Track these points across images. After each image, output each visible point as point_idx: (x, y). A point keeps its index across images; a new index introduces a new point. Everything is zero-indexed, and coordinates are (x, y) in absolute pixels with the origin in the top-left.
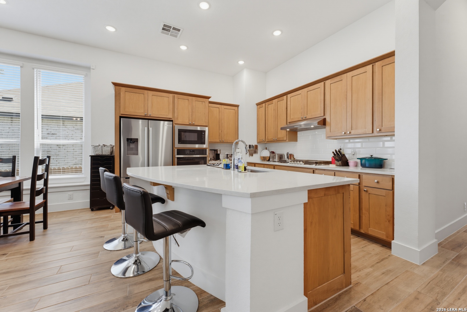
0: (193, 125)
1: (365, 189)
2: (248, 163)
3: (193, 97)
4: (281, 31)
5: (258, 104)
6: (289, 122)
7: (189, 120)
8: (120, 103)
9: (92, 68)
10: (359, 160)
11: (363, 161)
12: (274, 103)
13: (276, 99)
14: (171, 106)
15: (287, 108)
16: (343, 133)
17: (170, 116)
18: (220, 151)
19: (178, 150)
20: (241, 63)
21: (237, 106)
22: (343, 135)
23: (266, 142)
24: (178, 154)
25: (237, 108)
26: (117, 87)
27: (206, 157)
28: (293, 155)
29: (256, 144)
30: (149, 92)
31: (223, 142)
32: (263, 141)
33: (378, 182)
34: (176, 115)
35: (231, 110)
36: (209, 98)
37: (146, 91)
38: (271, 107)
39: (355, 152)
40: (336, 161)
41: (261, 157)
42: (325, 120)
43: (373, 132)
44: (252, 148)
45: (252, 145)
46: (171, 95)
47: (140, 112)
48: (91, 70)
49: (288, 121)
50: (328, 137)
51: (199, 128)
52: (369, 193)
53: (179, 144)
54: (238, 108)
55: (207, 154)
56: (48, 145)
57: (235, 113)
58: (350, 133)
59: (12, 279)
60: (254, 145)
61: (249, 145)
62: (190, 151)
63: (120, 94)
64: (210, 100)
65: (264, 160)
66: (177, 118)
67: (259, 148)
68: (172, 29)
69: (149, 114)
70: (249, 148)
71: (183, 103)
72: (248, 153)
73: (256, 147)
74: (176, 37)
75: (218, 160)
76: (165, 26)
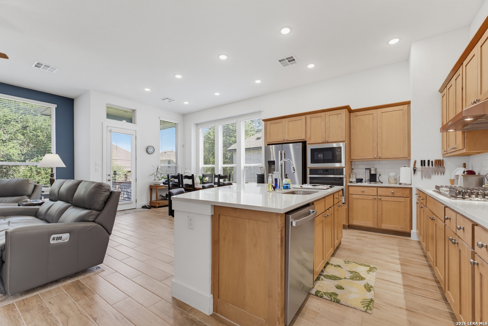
0: (327, 142)
2: (416, 188)
3: (326, 112)
5: (441, 91)
7: (322, 138)
8: (267, 134)
12: (453, 84)
13: (454, 76)
14: (304, 127)
15: (462, 88)
17: (303, 137)
18: (376, 170)
19: (310, 170)
20: (394, 42)
21: (408, 103)
24: (310, 174)
25: (406, 106)
26: (266, 122)
27: (343, 178)
30: (286, 119)
31: (380, 158)
32: (445, 153)
34: (308, 135)
35: (396, 112)
37: (283, 120)
38: (451, 91)
41: (451, 180)
44: (429, 165)
45: (429, 161)
46: (304, 117)
47: (280, 139)
51: (335, 145)
53: (312, 164)
54: (409, 106)
55: (344, 173)
57: (403, 113)
60: (433, 159)
61: (422, 161)
62: (324, 171)
63: (266, 126)
66: (310, 139)
68: (287, 60)
69: (286, 138)
70: (422, 165)
71: (316, 121)
72: (419, 173)
73: (439, 163)
74: (296, 63)
75: (372, 183)
76: (280, 61)
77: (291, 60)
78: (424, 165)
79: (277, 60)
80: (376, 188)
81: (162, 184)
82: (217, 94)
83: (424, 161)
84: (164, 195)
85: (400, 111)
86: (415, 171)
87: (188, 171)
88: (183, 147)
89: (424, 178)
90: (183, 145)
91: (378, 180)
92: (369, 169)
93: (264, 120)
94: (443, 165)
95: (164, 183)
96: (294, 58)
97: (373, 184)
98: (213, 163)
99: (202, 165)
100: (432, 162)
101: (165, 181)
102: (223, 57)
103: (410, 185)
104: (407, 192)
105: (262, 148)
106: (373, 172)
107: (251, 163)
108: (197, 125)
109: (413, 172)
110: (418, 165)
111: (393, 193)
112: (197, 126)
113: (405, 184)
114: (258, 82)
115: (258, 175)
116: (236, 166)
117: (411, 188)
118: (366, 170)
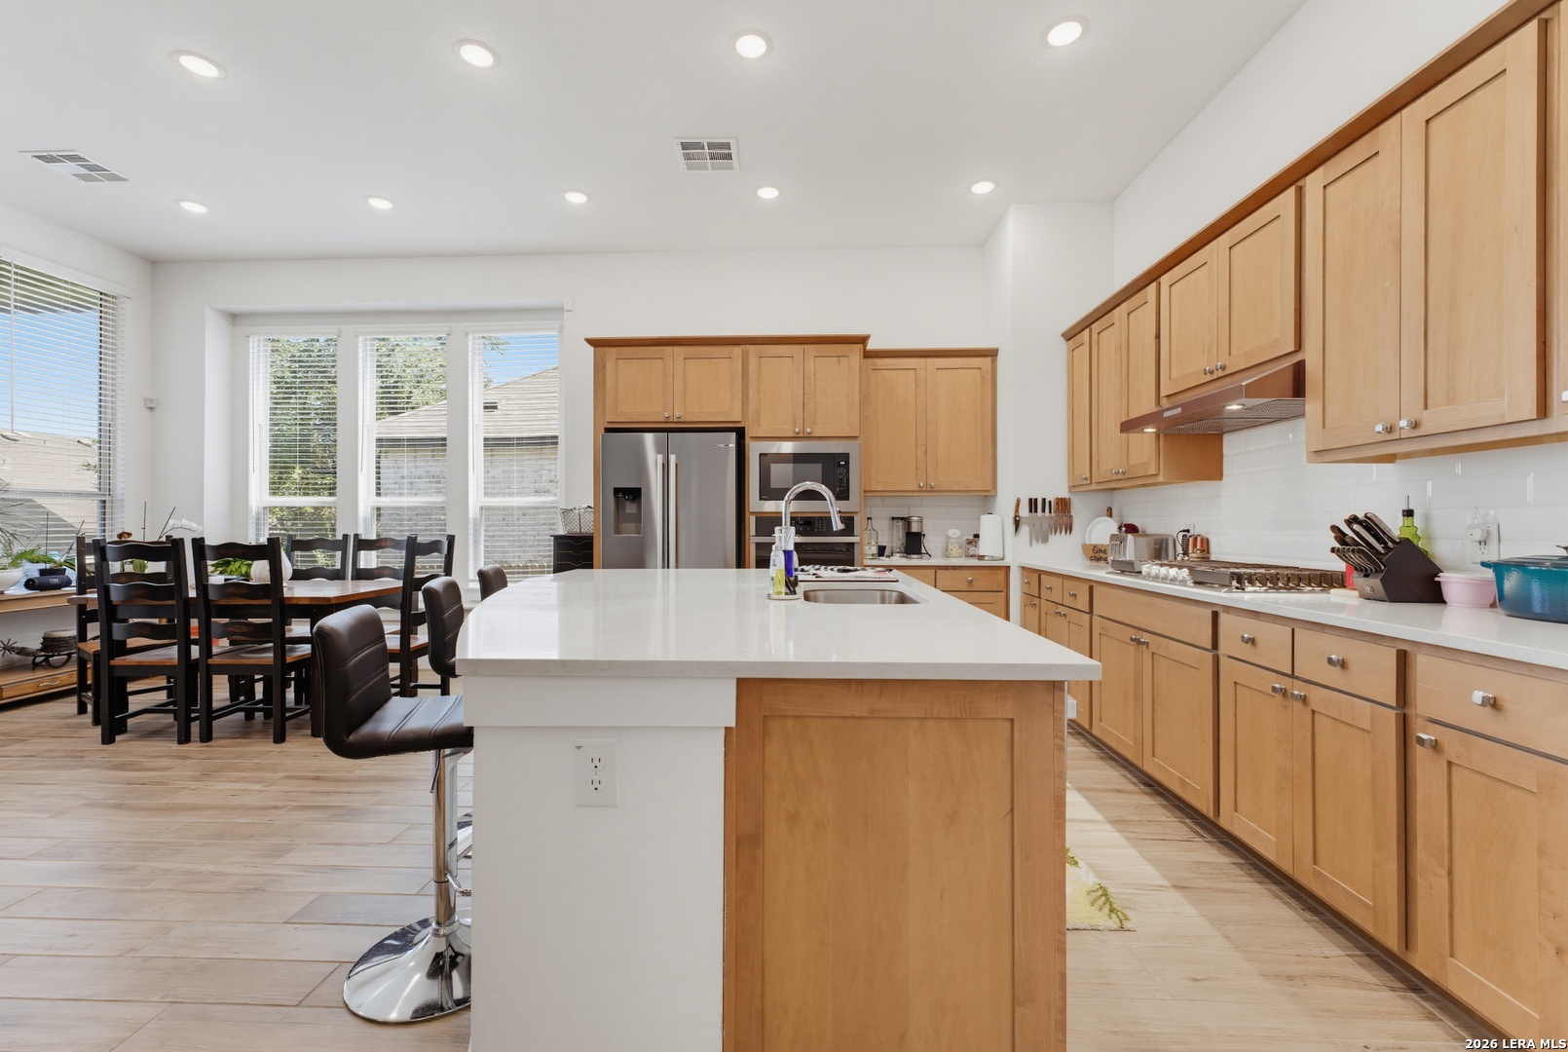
0: (811, 437)
1: (1421, 735)
2: (1023, 568)
3: (806, 346)
4: (1083, 20)
5: (1070, 336)
6: (1168, 396)
7: (795, 423)
8: (604, 393)
9: (565, 308)
10: (1491, 570)
11: (1511, 582)
12: (1116, 321)
13: (1123, 305)
14: (739, 383)
15: (1158, 336)
16: (1379, 428)
17: (734, 415)
18: (921, 521)
19: (758, 520)
20: (983, 188)
21: (992, 354)
22: (1379, 438)
23: (1094, 487)
24: (758, 533)
25: (989, 359)
26: (600, 349)
27: (853, 545)
28: (1206, 542)
29: (1064, 494)
30: (677, 349)
31: (932, 490)
32: (1085, 482)
33: (1494, 704)
34: (752, 409)
35: (968, 372)
36: (863, 340)
37: (668, 349)
38: (1109, 339)
39: (1494, 530)
40: (1355, 574)
41: (1085, 547)
42: (1299, 370)
43: (1543, 409)
44: (1044, 511)
45: (1044, 500)
46: (738, 350)
47: (655, 413)
48: (565, 313)
49: (1163, 394)
50: (1320, 454)
52: (1450, 763)
53: (763, 501)
54: (994, 362)
55: (856, 532)
56: (504, 509)
57: (983, 377)
58: (1416, 425)
59: (310, 792)
60: (1051, 497)
61: (1031, 500)
63: (604, 367)
64: (871, 345)
65: (1098, 559)
66: (758, 420)
67: (1078, 510)
68: (707, 150)
69: (677, 414)
70: (1031, 511)
71: (778, 368)
72: (1024, 529)
73: (1063, 505)
74: (731, 168)
75: (913, 556)
76: (685, 146)
77: (721, 153)
78: (1036, 511)
79: (676, 138)
80: (933, 571)
81: (21, 591)
82: (381, 204)
83: (1036, 500)
84: (34, 643)
85: (975, 371)
86: (1017, 523)
87: (185, 522)
88: (151, 409)
89: (1034, 541)
90: (151, 401)
91: (923, 551)
92: (902, 519)
93: (595, 343)
94: (1069, 511)
95: (30, 584)
96: (733, 151)
97: (915, 561)
98: (332, 490)
99: (259, 494)
100: (1050, 502)
101: (36, 575)
102: (476, 56)
103: (1002, 559)
104: (1001, 574)
105: (559, 440)
106: (915, 528)
107: (511, 495)
108: (234, 317)
109: (1012, 527)
110: (1024, 511)
111: (971, 582)
112: (234, 325)
113: (993, 559)
114: (576, 198)
115: (557, 538)
116: (442, 502)
117: (1008, 568)
118: (895, 521)
